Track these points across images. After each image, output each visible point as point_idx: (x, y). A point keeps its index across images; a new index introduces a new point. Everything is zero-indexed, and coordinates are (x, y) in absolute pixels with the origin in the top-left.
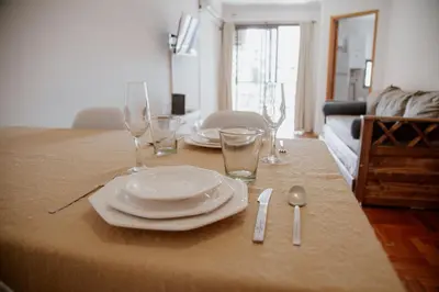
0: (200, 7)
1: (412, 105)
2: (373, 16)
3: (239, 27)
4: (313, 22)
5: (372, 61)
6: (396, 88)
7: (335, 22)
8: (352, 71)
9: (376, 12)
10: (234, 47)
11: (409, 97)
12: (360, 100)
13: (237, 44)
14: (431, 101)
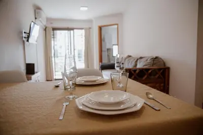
0: (36, 18)
1: (140, 62)
2: (116, 26)
3: (54, 29)
4: (90, 28)
5: (118, 45)
6: (130, 56)
7: (100, 28)
8: (108, 49)
9: (117, 24)
10: (52, 39)
11: (138, 59)
12: (112, 62)
13: (54, 38)
14: (147, 60)
